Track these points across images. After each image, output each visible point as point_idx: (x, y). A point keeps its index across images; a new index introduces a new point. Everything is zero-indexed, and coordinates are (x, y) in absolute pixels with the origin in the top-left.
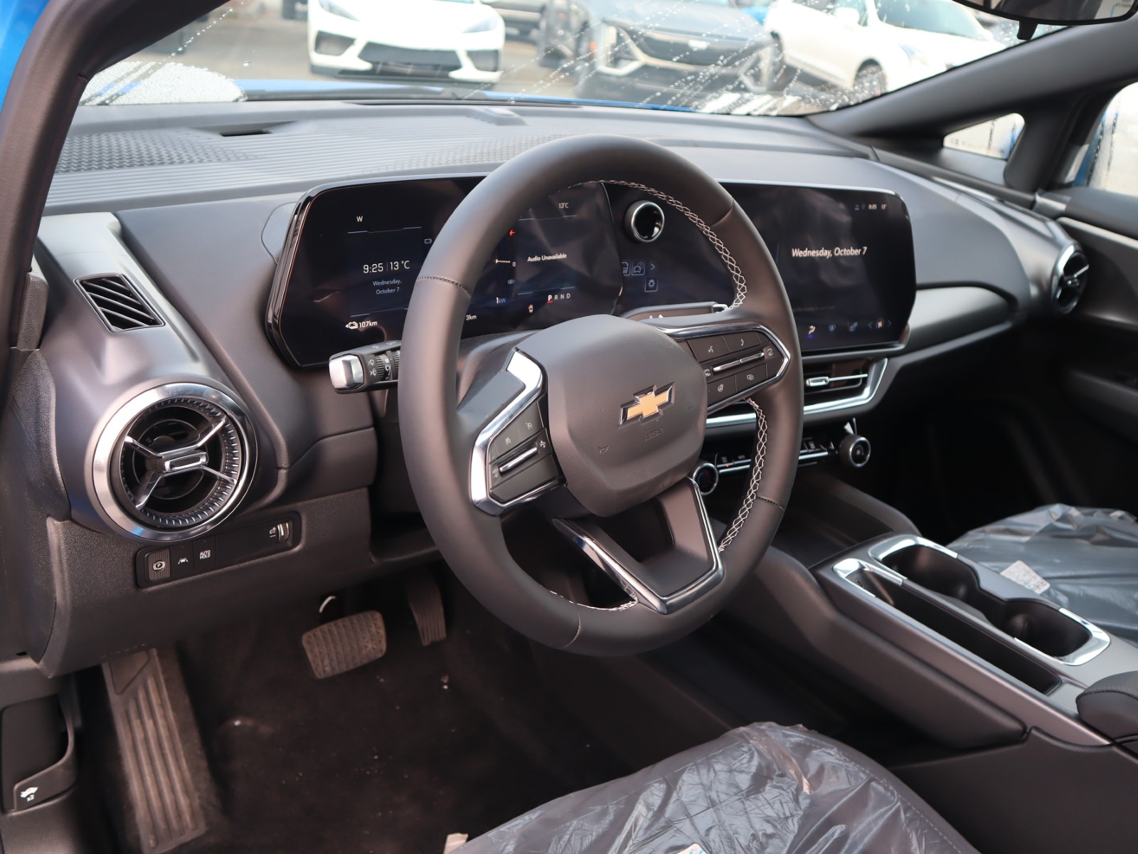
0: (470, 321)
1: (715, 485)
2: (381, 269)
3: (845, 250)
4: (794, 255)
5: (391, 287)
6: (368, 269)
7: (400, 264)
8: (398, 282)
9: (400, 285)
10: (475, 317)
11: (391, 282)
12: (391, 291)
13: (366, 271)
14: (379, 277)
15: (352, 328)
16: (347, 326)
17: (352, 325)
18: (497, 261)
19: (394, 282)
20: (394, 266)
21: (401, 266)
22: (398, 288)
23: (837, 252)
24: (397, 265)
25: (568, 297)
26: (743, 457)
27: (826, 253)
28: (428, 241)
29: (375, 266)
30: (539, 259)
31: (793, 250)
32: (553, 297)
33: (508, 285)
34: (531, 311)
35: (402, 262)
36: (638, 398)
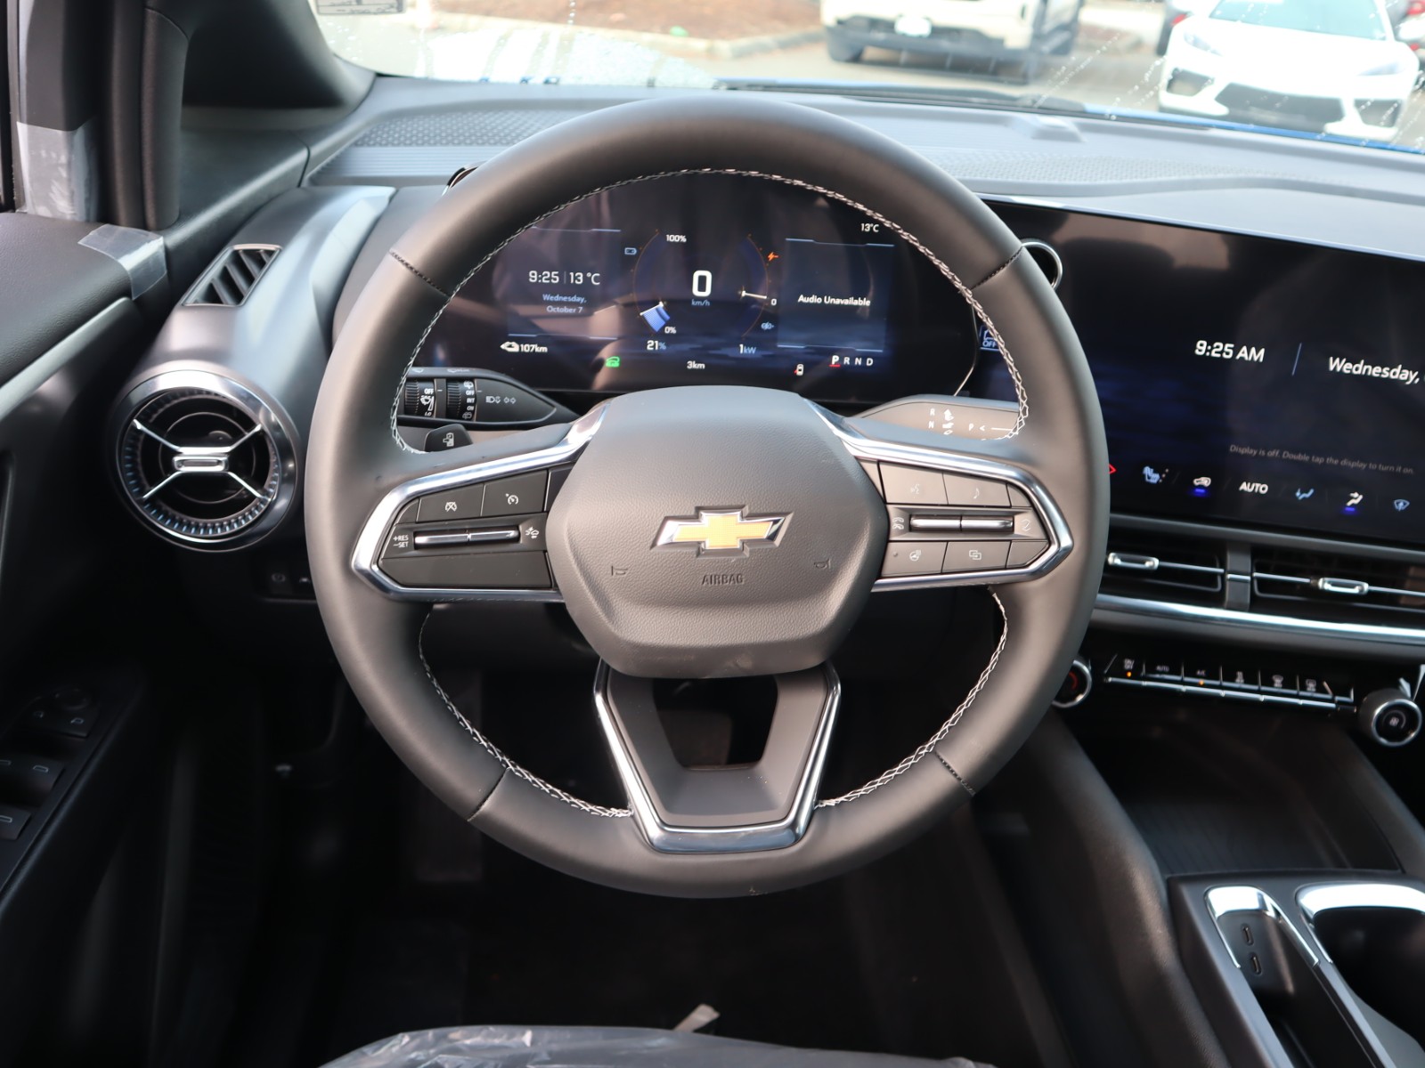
0: (693, 370)
1: (1080, 698)
2: (555, 279)
5: (569, 305)
6: (535, 277)
7: (585, 277)
8: (582, 300)
9: (583, 305)
10: (702, 366)
11: (570, 299)
12: (571, 310)
13: (533, 279)
14: (551, 289)
15: (510, 350)
16: (503, 346)
17: (510, 346)
18: (744, 294)
19: (575, 299)
20: (576, 278)
21: (587, 280)
22: (581, 308)
24: (581, 278)
25: (868, 364)
26: (1166, 669)
27: (1407, 376)
28: (630, 251)
29: (546, 275)
30: (819, 300)
31: (1331, 359)
32: (841, 359)
33: (762, 330)
34: (800, 373)
35: (589, 275)
36: (704, 515)
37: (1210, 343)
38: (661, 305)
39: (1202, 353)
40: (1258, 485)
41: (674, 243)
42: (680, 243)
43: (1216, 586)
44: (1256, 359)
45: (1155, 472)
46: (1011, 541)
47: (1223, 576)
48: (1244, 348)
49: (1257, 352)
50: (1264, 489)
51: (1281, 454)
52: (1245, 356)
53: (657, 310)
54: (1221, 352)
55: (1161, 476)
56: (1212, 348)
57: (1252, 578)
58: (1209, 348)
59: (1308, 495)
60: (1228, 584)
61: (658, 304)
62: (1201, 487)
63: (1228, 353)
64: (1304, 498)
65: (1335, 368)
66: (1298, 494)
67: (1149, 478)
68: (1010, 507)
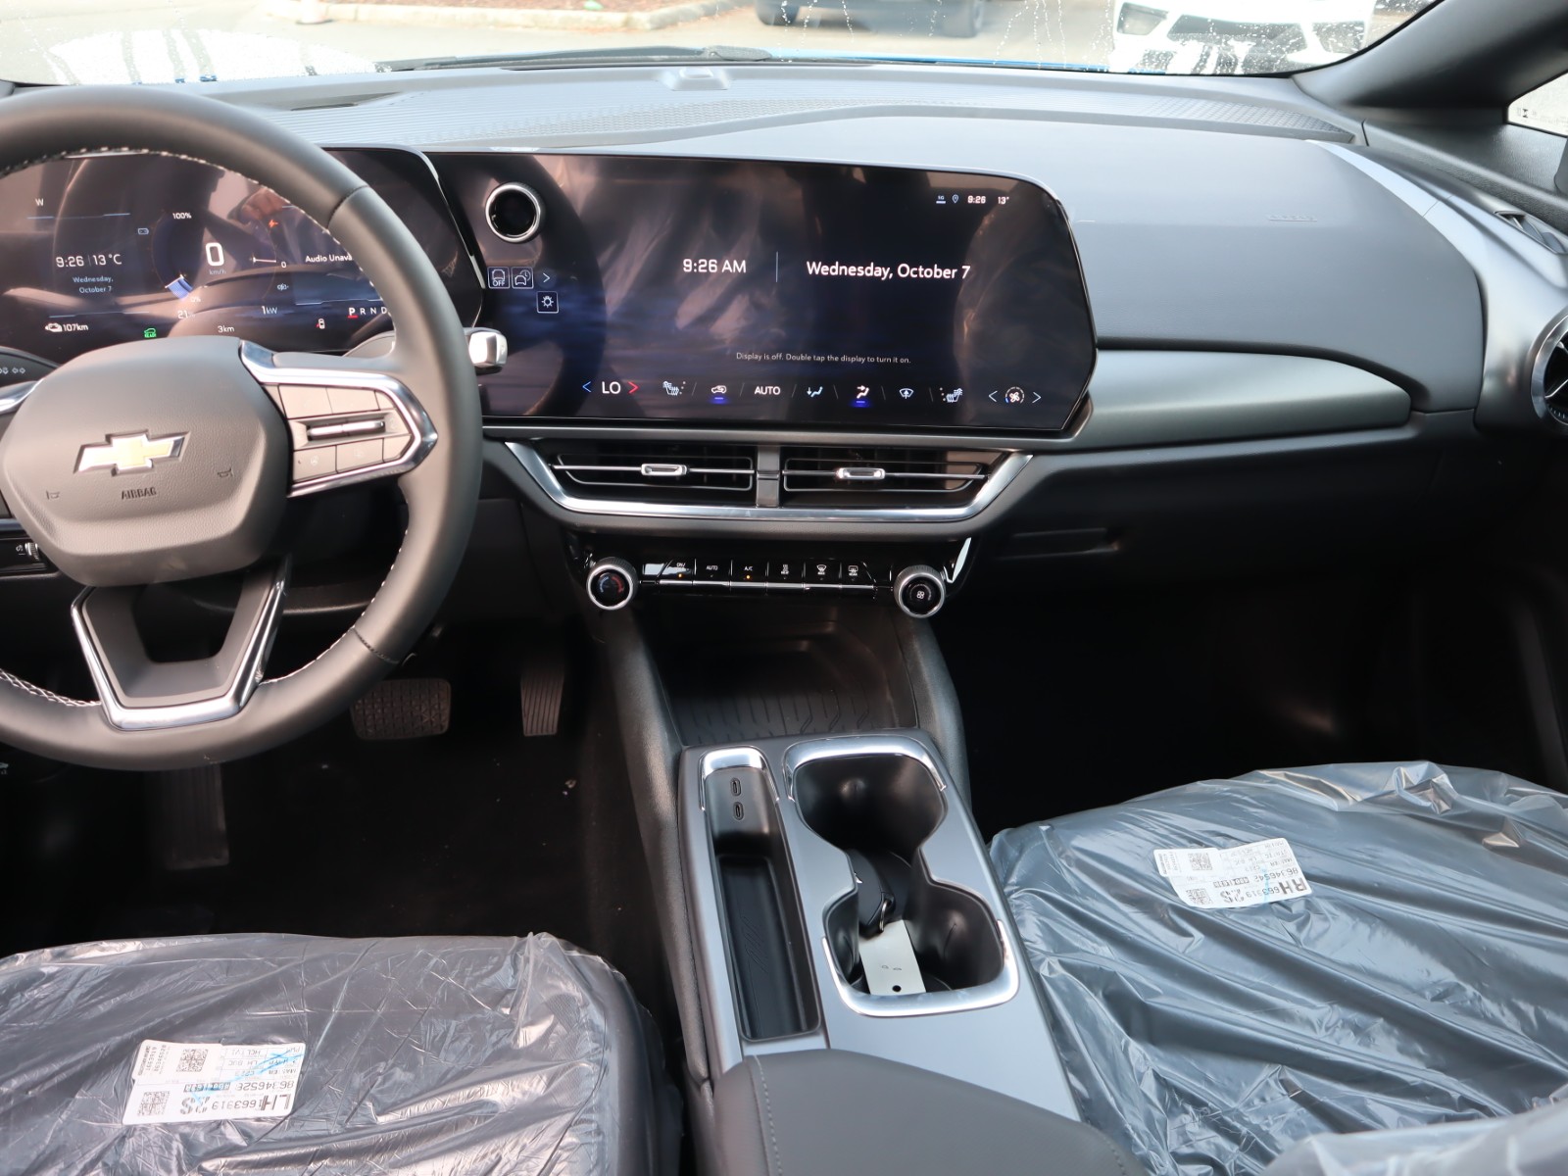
0: (224, 333)
2: (80, 263)
3: (921, 269)
4: (811, 272)
5: (98, 285)
7: (107, 258)
8: (108, 279)
9: (111, 284)
10: (232, 329)
11: (98, 280)
12: (101, 290)
13: (61, 264)
14: (82, 272)
15: (54, 330)
16: (46, 328)
17: (54, 327)
18: (255, 260)
19: (102, 279)
20: (99, 260)
21: (109, 261)
22: (110, 287)
23: (904, 270)
24: (104, 259)
27: (880, 272)
28: (143, 231)
29: (71, 260)
30: (325, 259)
31: (808, 263)
32: (357, 310)
33: (280, 291)
34: (322, 327)
35: (110, 256)
36: (115, 441)
37: (695, 260)
38: (182, 277)
39: (690, 270)
40: (770, 388)
41: (181, 220)
42: (186, 219)
43: (748, 485)
44: (740, 270)
45: (673, 386)
46: (383, 439)
47: (754, 475)
48: (727, 262)
49: (739, 264)
50: (777, 391)
51: (784, 356)
52: (729, 268)
53: (179, 282)
54: (707, 268)
55: (680, 388)
56: (698, 265)
57: (782, 476)
58: (695, 265)
59: (819, 393)
60: (758, 482)
61: (178, 276)
62: (719, 394)
63: (713, 268)
64: (816, 395)
65: (814, 271)
66: (809, 392)
67: (670, 391)
68: (379, 410)
